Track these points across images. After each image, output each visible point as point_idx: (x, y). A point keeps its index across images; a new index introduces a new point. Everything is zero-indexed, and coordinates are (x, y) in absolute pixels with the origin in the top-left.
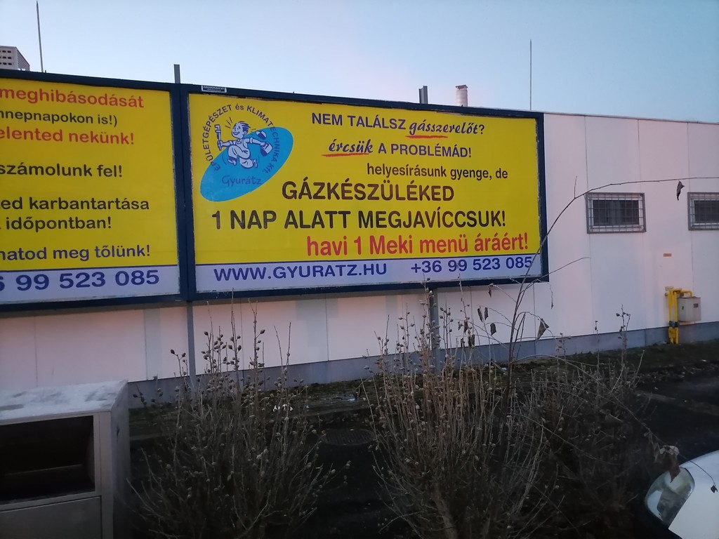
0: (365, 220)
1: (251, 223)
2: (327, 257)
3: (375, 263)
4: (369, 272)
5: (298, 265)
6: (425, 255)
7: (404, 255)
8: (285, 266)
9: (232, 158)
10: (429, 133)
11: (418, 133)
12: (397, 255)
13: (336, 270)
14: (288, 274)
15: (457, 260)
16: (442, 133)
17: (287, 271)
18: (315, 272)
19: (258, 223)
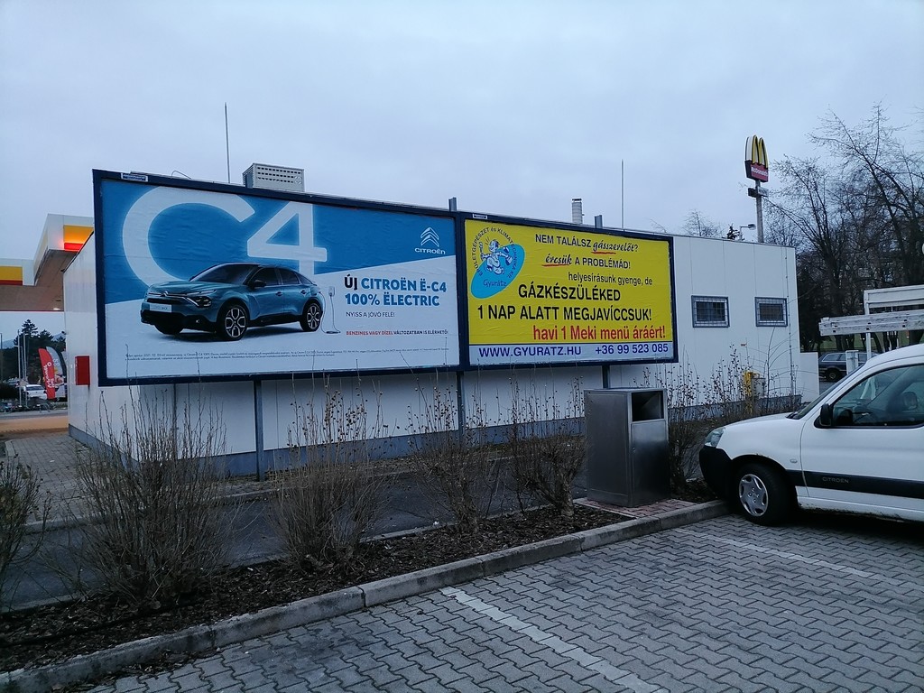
0: (569, 313)
1: (500, 315)
2: (545, 341)
3: (574, 346)
4: (570, 352)
5: (528, 346)
6: (604, 341)
7: (591, 341)
8: (520, 346)
9: (489, 267)
10: (605, 251)
11: (599, 250)
12: (587, 341)
13: (551, 351)
14: (523, 353)
15: (623, 345)
16: (613, 251)
17: (522, 350)
18: (538, 351)
19: (504, 315)
